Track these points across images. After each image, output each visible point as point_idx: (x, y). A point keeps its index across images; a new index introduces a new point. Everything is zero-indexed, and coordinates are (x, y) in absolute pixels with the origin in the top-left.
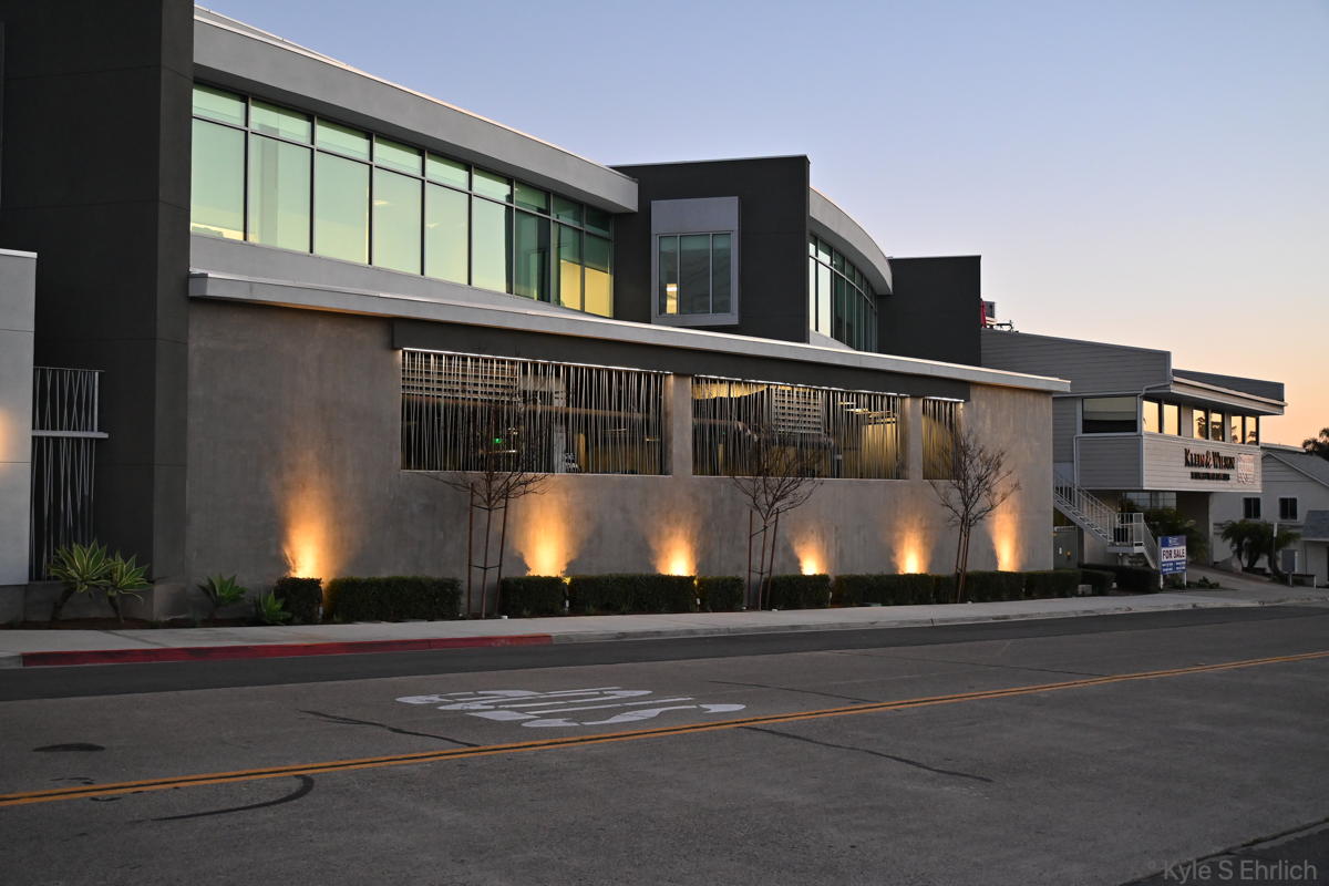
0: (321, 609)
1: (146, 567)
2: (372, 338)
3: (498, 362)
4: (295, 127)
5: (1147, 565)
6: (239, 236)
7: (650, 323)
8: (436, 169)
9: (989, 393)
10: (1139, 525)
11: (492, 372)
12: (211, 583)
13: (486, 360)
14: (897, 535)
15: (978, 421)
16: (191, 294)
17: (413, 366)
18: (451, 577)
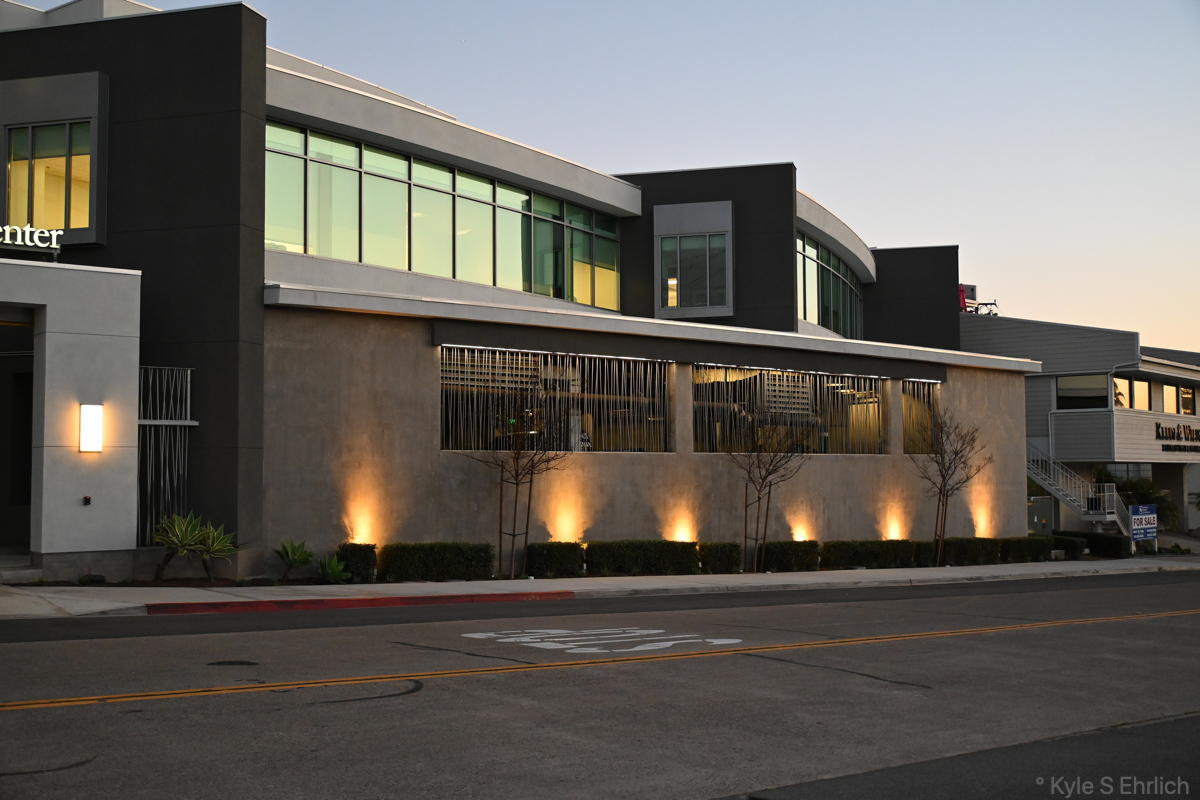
0: (376, 571)
1: (233, 534)
2: (415, 336)
3: (522, 354)
4: (346, 153)
5: (1120, 532)
6: (300, 249)
7: (653, 317)
8: (465, 185)
9: (965, 374)
10: (1111, 495)
11: (517, 363)
12: (285, 548)
13: (512, 354)
14: (880, 505)
15: (954, 400)
16: (267, 302)
17: (450, 359)
18: (483, 542)
